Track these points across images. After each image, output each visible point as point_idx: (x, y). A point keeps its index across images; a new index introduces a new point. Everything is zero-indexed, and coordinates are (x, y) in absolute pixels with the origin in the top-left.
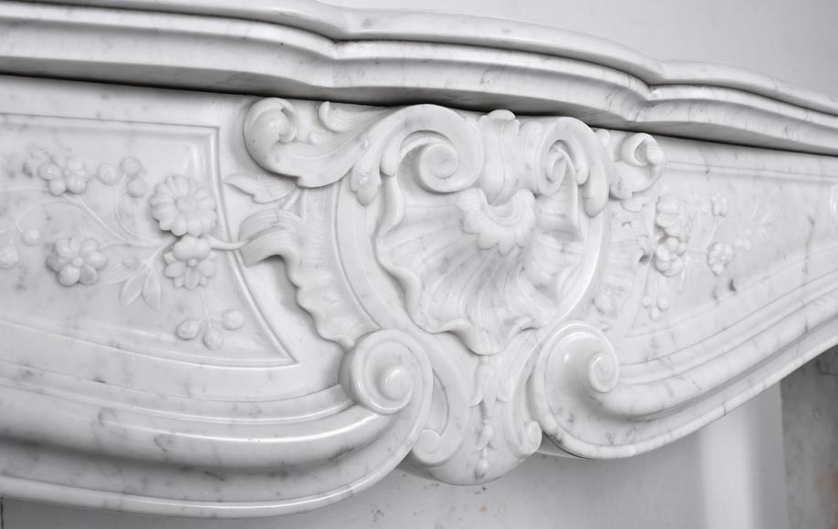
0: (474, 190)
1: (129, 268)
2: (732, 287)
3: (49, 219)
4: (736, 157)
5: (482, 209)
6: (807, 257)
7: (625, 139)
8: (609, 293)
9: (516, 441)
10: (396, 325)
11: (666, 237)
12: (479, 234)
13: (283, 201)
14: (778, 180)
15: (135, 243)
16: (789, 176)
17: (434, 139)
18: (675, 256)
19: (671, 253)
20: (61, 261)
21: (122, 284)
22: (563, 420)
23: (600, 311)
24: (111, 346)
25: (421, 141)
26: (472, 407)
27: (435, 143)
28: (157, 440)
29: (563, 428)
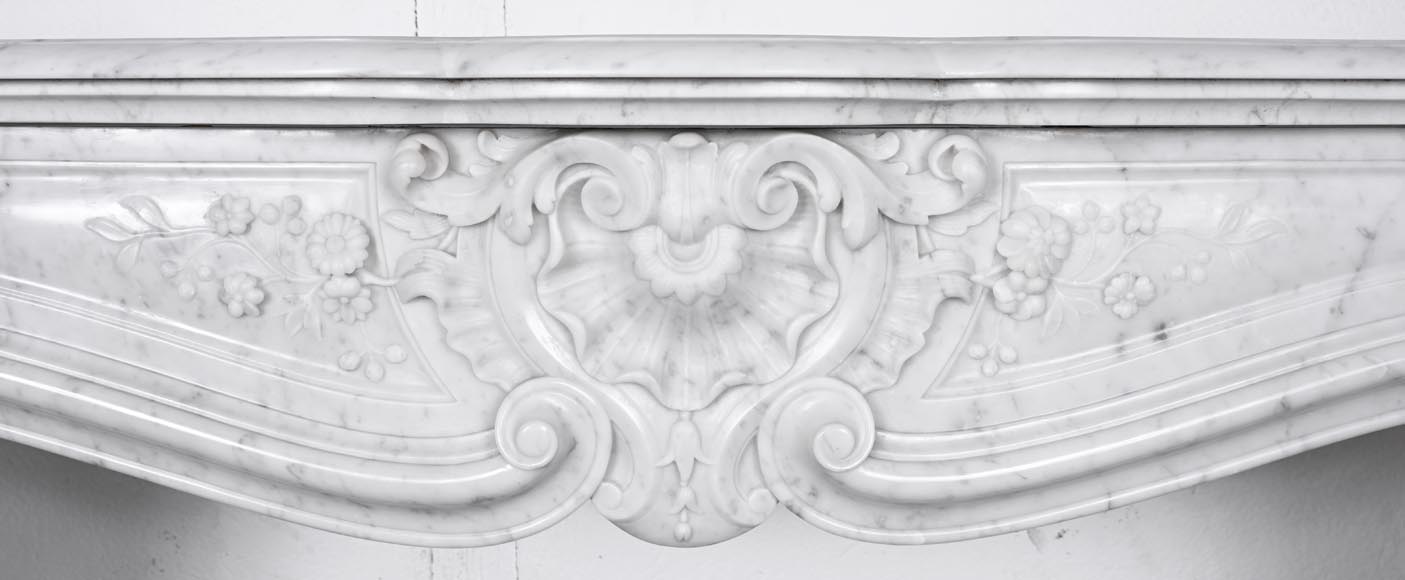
0: (651, 229)
1: (290, 302)
2: (1161, 333)
3: (219, 257)
4: (1188, 146)
5: (656, 252)
6: (1350, 290)
7: (940, 139)
8: (893, 343)
9: (726, 509)
10: (561, 373)
11: (1007, 271)
12: (650, 281)
13: (443, 236)
14: (1294, 172)
15: (293, 280)
16: (1320, 165)
17: (596, 172)
18: (1021, 296)
19: (1016, 292)
20: (228, 297)
21: (285, 316)
22: (803, 491)
23: (877, 364)
24: (275, 374)
25: (582, 174)
26: (662, 468)
27: (598, 178)
28: (290, 467)
29: (801, 499)
